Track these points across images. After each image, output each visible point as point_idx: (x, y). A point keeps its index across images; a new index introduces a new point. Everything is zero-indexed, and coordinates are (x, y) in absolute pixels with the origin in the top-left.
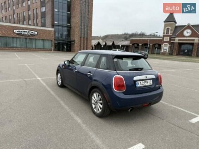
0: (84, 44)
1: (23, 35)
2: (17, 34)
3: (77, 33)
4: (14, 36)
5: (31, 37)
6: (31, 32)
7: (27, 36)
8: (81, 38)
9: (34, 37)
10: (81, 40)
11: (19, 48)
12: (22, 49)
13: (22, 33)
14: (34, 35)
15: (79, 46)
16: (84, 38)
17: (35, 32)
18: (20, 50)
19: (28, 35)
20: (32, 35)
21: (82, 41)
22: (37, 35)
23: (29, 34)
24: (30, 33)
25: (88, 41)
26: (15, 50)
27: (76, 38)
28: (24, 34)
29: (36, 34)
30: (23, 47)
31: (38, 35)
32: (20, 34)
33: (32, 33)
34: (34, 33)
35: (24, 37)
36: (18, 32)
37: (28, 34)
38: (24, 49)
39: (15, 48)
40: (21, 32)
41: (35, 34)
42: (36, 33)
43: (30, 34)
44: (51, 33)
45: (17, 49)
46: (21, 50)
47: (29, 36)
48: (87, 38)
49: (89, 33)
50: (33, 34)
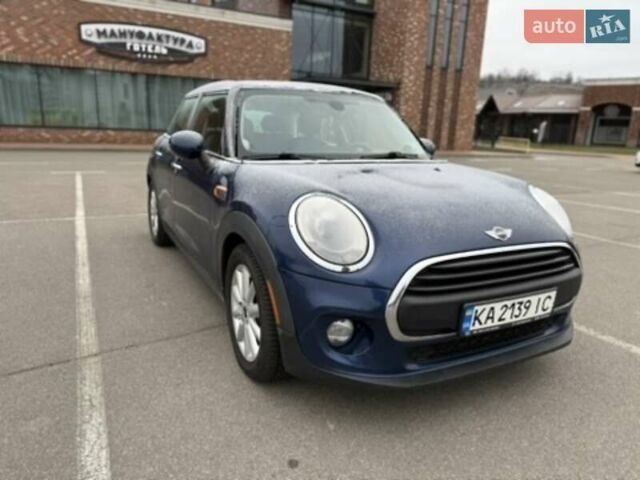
0: (441, 103)
1: (131, 56)
2: (101, 49)
3: (412, 40)
4: (80, 61)
5: (172, 70)
6: (176, 40)
7: (153, 62)
8: (430, 68)
9: (189, 65)
10: (428, 80)
11: (111, 133)
12: (127, 134)
13: (124, 45)
14: (192, 58)
15: (419, 116)
16: (444, 70)
17: (196, 41)
18: (114, 142)
19: (159, 55)
20: (177, 57)
21: (435, 90)
22: (203, 55)
23: (165, 51)
24: (171, 45)
25: (463, 89)
26: (88, 140)
27: (406, 74)
28: (136, 48)
29: (203, 50)
30: (133, 125)
31: (211, 57)
32: (113, 50)
33: (177, 47)
34: (190, 45)
35: (133, 67)
36: (103, 40)
37: (157, 50)
38: (137, 134)
39: (87, 133)
40: (122, 40)
41: (195, 51)
42: (199, 45)
43: (171, 51)
44: (277, 46)
45: (99, 134)
46: (125, 141)
47: (162, 60)
48: (459, 71)
49: (468, 44)
50: (184, 48)
